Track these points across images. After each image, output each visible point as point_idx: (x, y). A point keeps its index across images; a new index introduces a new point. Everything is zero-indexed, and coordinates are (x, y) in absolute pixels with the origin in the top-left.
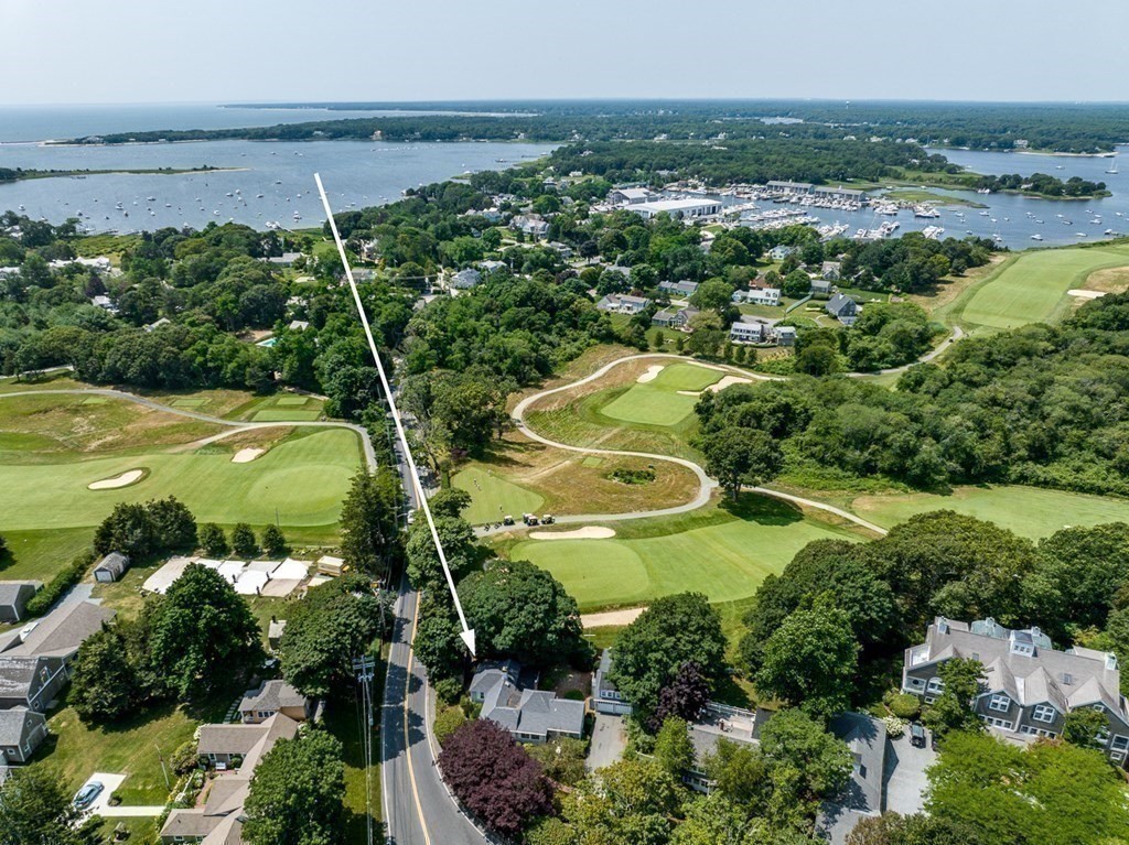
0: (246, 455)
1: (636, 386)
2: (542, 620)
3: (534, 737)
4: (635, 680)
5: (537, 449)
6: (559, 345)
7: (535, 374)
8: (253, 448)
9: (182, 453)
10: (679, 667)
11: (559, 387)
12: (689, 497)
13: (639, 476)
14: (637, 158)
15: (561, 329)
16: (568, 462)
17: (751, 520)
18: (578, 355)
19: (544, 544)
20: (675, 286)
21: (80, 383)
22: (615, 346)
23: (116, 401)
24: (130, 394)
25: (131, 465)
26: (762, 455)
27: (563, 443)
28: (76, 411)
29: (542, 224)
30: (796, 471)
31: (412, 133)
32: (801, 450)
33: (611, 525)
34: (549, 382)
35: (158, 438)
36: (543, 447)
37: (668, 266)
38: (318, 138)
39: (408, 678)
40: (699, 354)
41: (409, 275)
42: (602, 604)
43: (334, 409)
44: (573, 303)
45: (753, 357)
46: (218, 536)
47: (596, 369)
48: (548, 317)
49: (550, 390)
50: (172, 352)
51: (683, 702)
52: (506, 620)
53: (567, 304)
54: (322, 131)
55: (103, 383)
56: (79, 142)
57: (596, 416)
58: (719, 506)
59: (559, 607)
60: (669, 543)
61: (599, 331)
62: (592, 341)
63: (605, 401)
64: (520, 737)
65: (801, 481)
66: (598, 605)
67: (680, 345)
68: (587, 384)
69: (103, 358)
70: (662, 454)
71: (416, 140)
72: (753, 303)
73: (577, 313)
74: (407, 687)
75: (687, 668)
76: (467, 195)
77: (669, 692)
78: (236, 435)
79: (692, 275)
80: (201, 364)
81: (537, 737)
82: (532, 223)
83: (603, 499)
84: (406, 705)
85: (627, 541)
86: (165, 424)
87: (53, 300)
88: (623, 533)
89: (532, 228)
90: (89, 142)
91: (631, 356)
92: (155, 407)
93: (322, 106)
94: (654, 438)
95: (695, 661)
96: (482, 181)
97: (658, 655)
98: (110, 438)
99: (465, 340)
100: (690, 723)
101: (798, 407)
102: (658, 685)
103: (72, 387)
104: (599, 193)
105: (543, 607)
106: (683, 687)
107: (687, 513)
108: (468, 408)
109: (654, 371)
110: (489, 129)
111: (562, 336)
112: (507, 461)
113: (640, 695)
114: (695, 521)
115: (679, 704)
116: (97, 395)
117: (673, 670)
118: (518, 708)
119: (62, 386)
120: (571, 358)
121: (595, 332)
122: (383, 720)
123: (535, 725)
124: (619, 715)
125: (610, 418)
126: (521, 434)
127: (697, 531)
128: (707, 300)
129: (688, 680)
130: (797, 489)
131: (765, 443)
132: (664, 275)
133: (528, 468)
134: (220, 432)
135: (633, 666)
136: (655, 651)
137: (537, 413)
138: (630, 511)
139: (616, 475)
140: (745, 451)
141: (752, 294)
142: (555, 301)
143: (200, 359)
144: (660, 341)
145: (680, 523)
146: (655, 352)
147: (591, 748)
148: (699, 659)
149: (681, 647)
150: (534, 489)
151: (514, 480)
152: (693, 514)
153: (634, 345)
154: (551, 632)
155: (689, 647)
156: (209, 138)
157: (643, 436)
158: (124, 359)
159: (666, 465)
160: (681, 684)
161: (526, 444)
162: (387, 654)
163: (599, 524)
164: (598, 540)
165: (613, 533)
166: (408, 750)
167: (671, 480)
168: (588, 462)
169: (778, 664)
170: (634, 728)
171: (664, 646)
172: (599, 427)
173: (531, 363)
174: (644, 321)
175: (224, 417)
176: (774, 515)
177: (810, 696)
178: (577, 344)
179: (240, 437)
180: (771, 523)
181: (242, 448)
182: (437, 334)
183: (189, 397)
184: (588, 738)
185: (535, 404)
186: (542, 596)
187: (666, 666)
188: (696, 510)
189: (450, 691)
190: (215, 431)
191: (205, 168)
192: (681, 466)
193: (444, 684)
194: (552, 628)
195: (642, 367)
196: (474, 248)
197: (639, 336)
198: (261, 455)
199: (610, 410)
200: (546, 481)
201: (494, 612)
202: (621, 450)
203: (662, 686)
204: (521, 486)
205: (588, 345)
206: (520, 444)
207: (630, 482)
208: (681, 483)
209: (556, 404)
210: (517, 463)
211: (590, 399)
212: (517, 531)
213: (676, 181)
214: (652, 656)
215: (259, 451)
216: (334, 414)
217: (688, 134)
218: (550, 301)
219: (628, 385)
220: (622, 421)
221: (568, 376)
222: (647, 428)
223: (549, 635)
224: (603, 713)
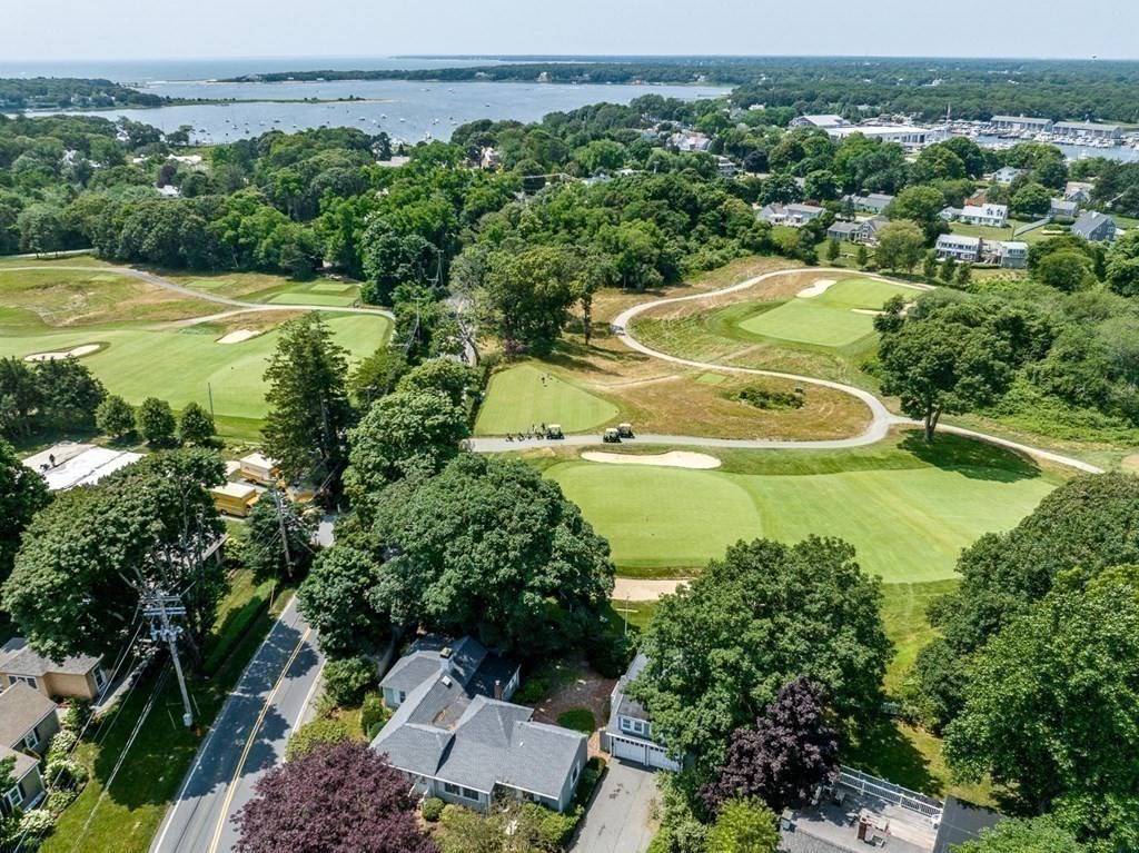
0: (236, 337)
1: (795, 301)
2: (515, 563)
3: (467, 792)
4: (683, 704)
5: (636, 359)
6: (697, 251)
7: (655, 275)
8: (251, 329)
9: (162, 331)
10: (778, 685)
11: (686, 295)
12: (853, 431)
13: (778, 399)
14: (833, 92)
15: (701, 233)
16: (675, 377)
17: (951, 470)
18: (720, 265)
19: (599, 468)
20: (863, 200)
21: (99, 261)
22: (774, 258)
23: (125, 280)
24: (146, 274)
25: (92, 339)
26: (978, 362)
27: (677, 356)
28: (78, 288)
29: (705, 141)
30: (1028, 411)
31: (581, 75)
32: (1036, 384)
33: (716, 453)
34: (674, 289)
35: (144, 313)
36: (646, 358)
37: (857, 177)
38: (480, 79)
39: (297, 651)
40: (890, 271)
41: (525, 174)
42: (673, 565)
43: (370, 292)
44: (722, 203)
45: (965, 274)
46: (123, 416)
47: (742, 280)
48: (687, 218)
49: (673, 296)
50: (196, 221)
51: (776, 765)
52: (446, 554)
53: (715, 204)
54: (485, 72)
55: (121, 261)
56: (239, 80)
57: (731, 329)
58: (899, 446)
59: (557, 543)
60: (810, 485)
61: (753, 237)
62: (742, 251)
63: (747, 314)
64: (442, 789)
65: (1036, 425)
66: (665, 565)
67: (862, 258)
68: (725, 295)
69: (120, 227)
70: (819, 377)
71: (584, 82)
72: (968, 223)
73: (725, 217)
74: (288, 665)
75: (792, 691)
76: (621, 117)
77: (750, 737)
78: (239, 315)
79: (889, 188)
80: (229, 238)
81: (475, 795)
82: (692, 141)
83: (712, 420)
84: (270, 697)
85: (738, 477)
86: (162, 301)
87: (109, 181)
88: (732, 465)
89: (692, 146)
90: (248, 80)
91: (793, 270)
92: (164, 285)
93: (495, 58)
94: (810, 359)
95: (813, 678)
96: (644, 106)
97: (731, 655)
98: (91, 314)
99: (570, 232)
100: (787, 813)
101: (1036, 323)
102: (726, 720)
103: (88, 264)
104: (779, 121)
105: (518, 538)
106: (780, 731)
107: (844, 450)
108: (530, 280)
109: (821, 286)
110: (665, 72)
111: (703, 243)
112: (583, 366)
113: (688, 737)
114: (856, 461)
115: (767, 768)
116: (109, 273)
117: (762, 691)
118: (452, 731)
119: (77, 264)
120: (710, 267)
121: (747, 240)
122: (219, 719)
123: (474, 769)
124: (651, 769)
125: (749, 333)
126: (620, 342)
127: (859, 475)
128: (904, 210)
129: (793, 715)
130: (1028, 436)
131: (985, 344)
132: (851, 188)
133: (613, 377)
134: (222, 311)
135: (681, 673)
136: (725, 645)
137: (648, 322)
138: (753, 438)
139: (744, 396)
140: (949, 355)
141: (968, 211)
142: (699, 200)
143: (230, 233)
144: (834, 253)
145: (832, 461)
146: (826, 267)
147: (583, 833)
148: (825, 674)
149: (784, 642)
150: (612, 398)
151: (584, 385)
152: (856, 453)
153: (798, 258)
154: (532, 589)
155: (802, 646)
156: (367, 78)
157: (794, 355)
158: (139, 228)
159: (822, 391)
160: (777, 724)
161: (621, 353)
162: (281, 608)
163: (697, 450)
164: (689, 469)
165: (717, 463)
166: (234, 783)
167: (827, 410)
168: (702, 379)
169: (1006, 705)
170: (673, 803)
171: (746, 637)
172: (731, 341)
173: (650, 261)
174: (818, 232)
175: (237, 298)
176: (991, 466)
177: (1081, 789)
178: (723, 252)
179: (242, 317)
180: (985, 477)
181: (236, 328)
182: (533, 222)
183: (212, 278)
184: (579, 810)
185: (649, 312)
186: (522, 516)
187: (747, 682)
188: (861, 447)
189: (347, 680)
190: (215, 310)
191: (351, 98)
192: (846, 393)
193: (342, 668)
194: (536, 581)
195: (807, 282)
196: (611, 153)
197: (807, 249)
198: (255, 337)
199: (750, 325)
200: (633, 393)
201: (427, 539)
202: (758, 369)
203: (736, 723)
204: (592, 393)
205: (737, 255)
206: (614, 353)
207: (763, 406)
208: (843, 413)
209: (677, 313)
210: (599, 370)
211: (727, 311)
212: (563, 448)
213: (877, 116)
214: (718, 655)
215: (257, 332)
216: (371, 300)
217: (896, 79)
218: (691, 200)
219: (784, 299)
220: (768, 338)
221: (702, 285)
222: (802, 347)
223: (528, 595)
224: (625, 761)
